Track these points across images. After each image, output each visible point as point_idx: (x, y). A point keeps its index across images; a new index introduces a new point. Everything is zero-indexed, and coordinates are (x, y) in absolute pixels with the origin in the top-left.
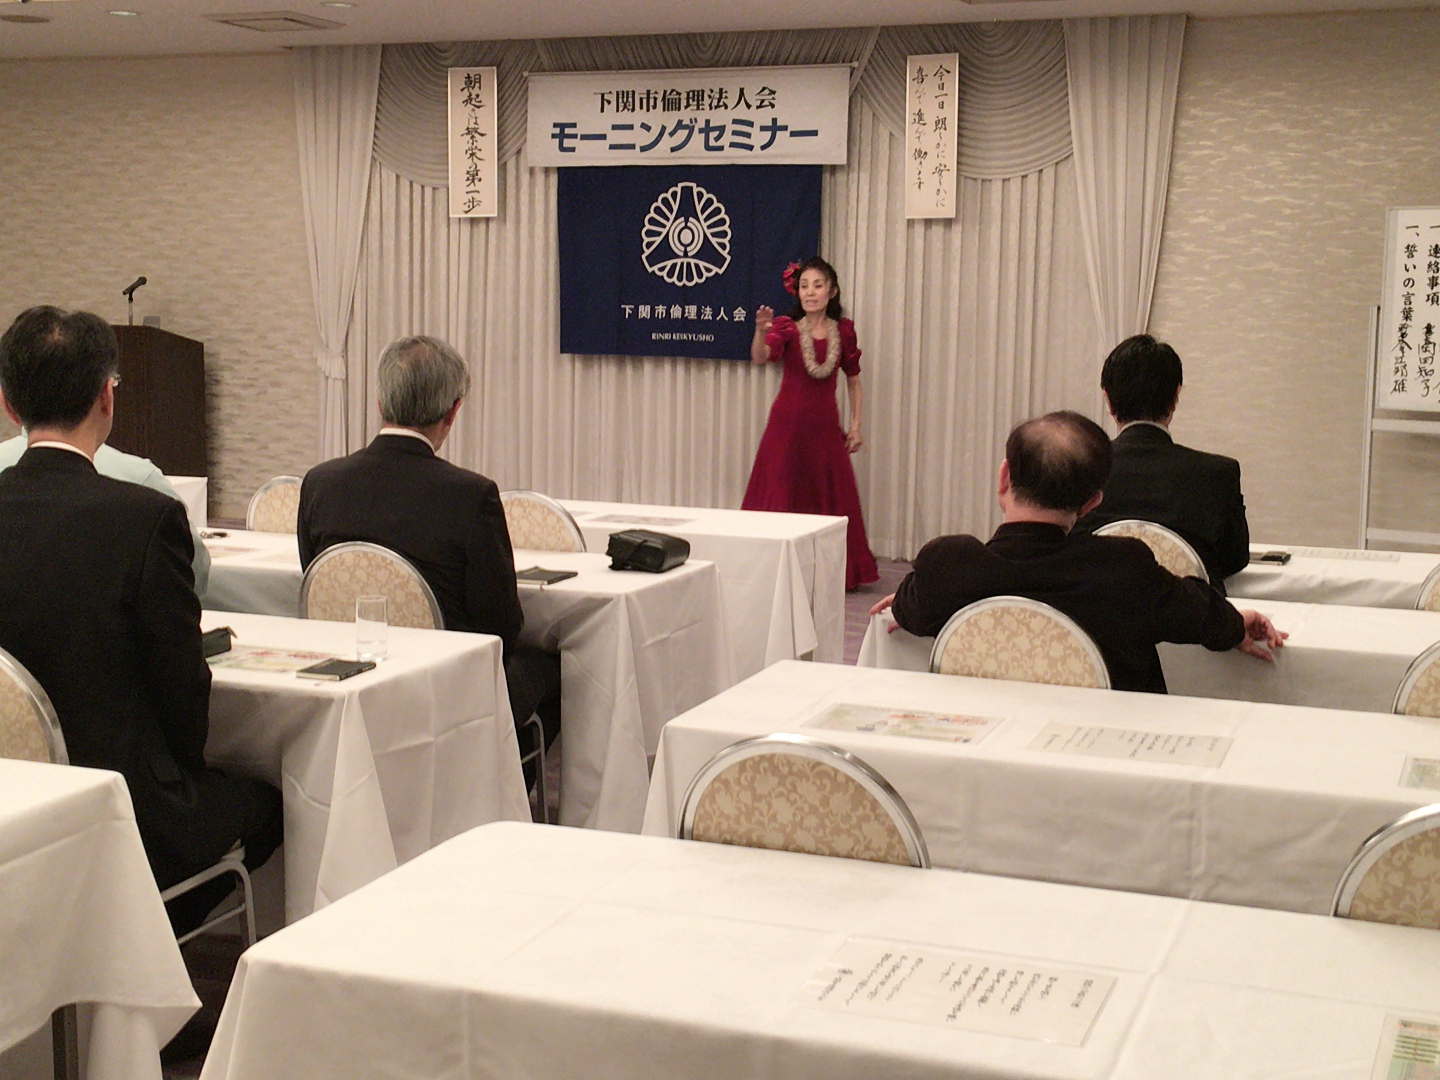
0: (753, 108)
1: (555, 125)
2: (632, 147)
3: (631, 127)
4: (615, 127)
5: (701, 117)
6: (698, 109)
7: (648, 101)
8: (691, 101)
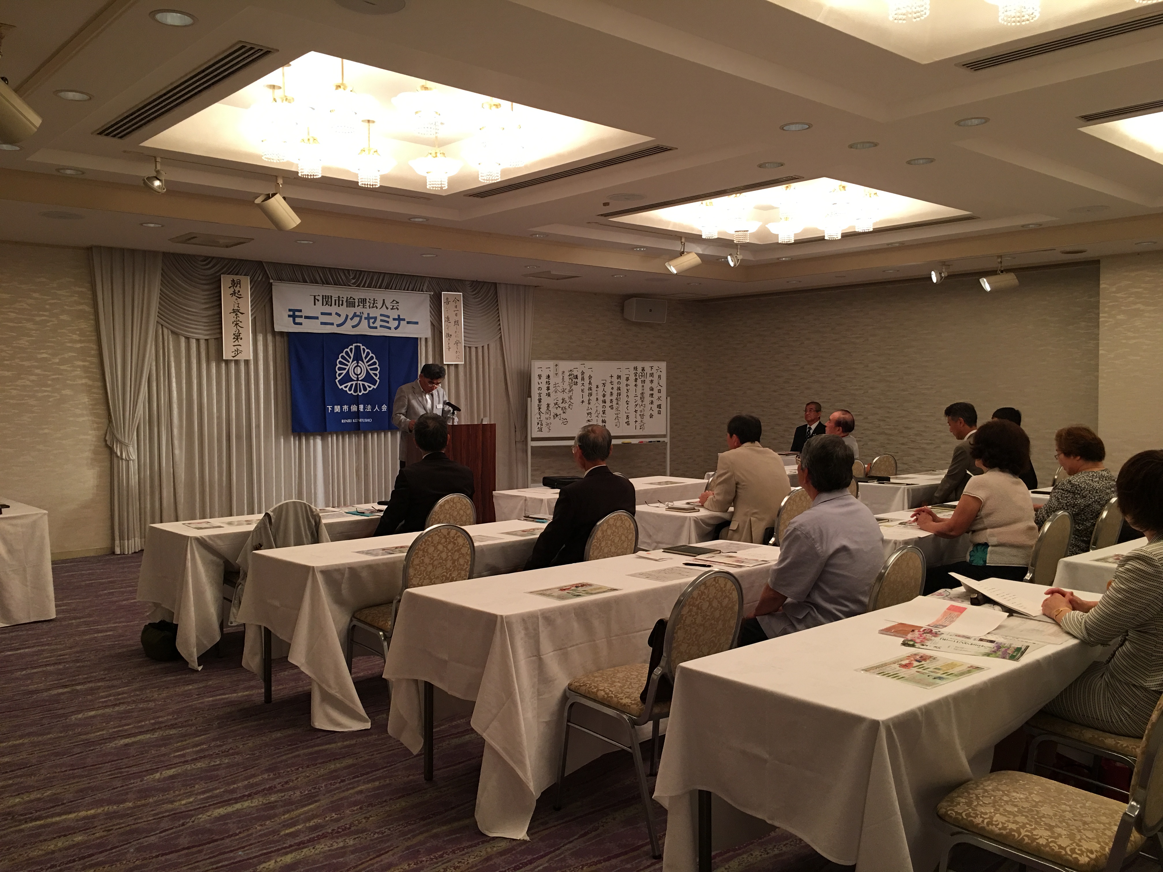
0: (389, 309)
1: (290, 310)
2: (332, 324)
3: (330, 314)
4: (322, 314)
5: (366, 311)
6: (364, 307)
7: (339, 302)
8: (360, 303)
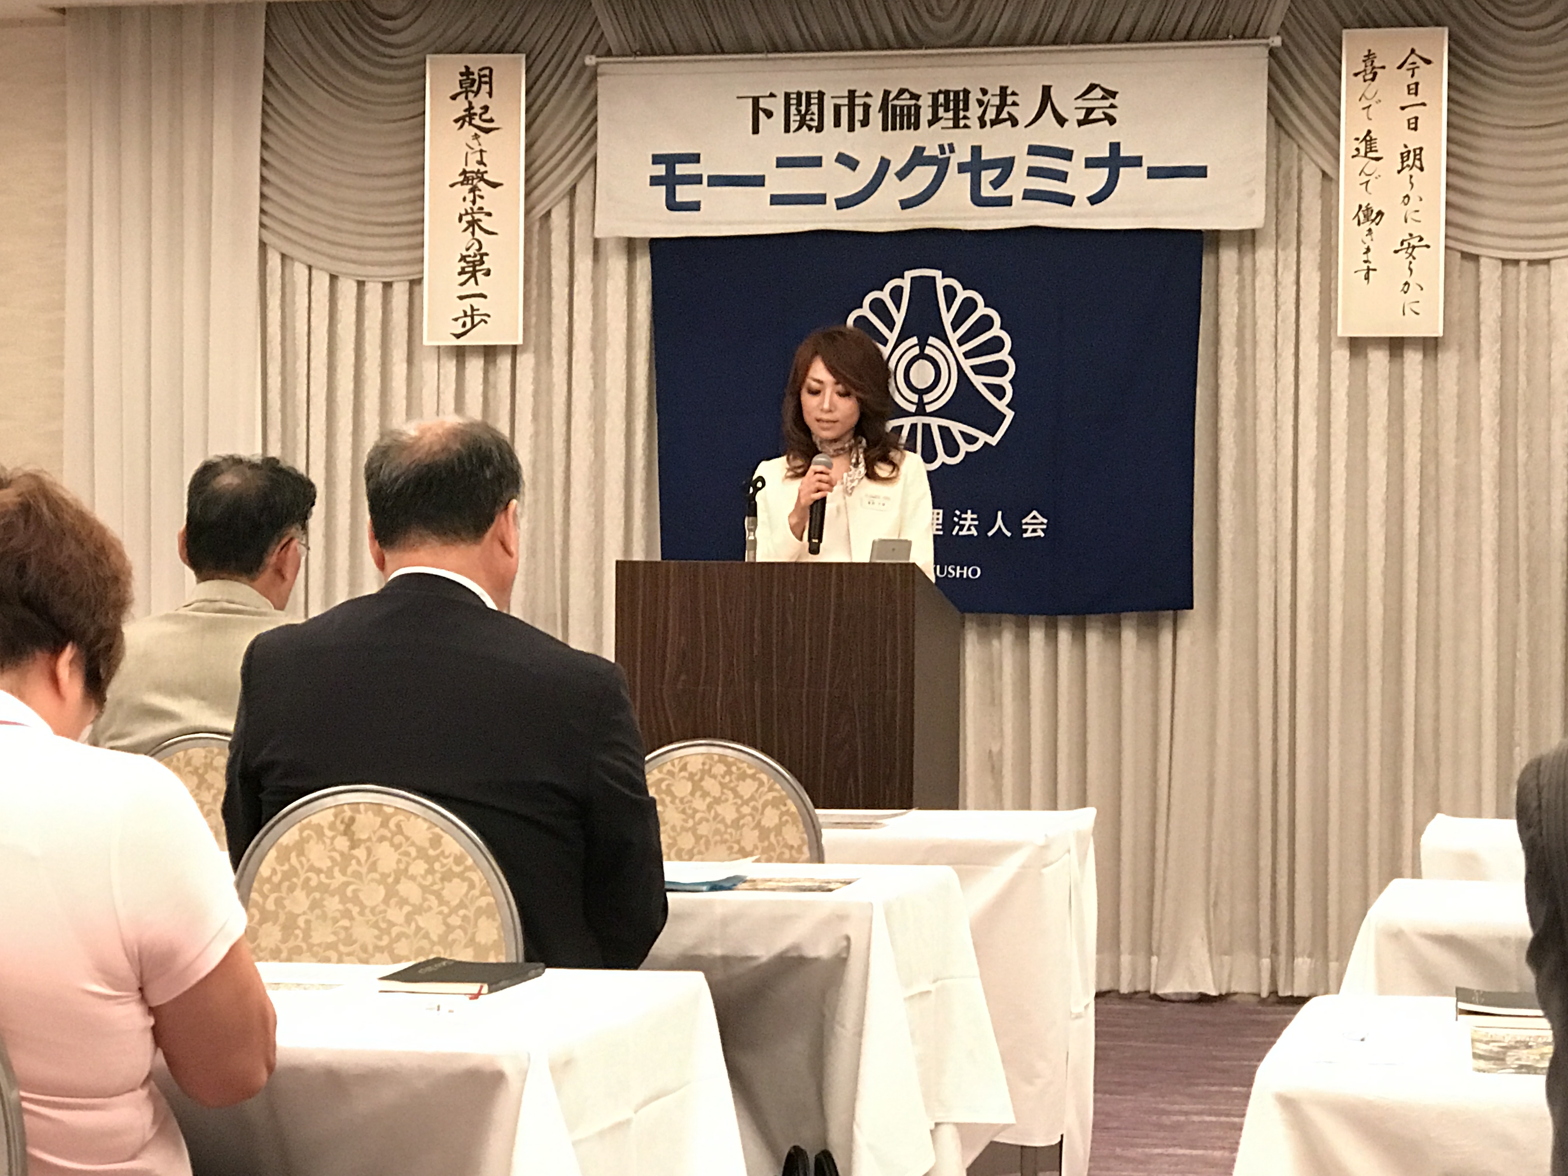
0: (1071, 124)
1: (657, 159)
2: (820, 199)
3: (816, 162)
4: (782, 163)
5: (963, 143)
6: (956, 126)
7: (852, 113)
8: (941, 110)
